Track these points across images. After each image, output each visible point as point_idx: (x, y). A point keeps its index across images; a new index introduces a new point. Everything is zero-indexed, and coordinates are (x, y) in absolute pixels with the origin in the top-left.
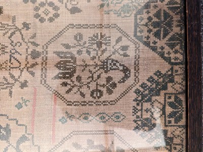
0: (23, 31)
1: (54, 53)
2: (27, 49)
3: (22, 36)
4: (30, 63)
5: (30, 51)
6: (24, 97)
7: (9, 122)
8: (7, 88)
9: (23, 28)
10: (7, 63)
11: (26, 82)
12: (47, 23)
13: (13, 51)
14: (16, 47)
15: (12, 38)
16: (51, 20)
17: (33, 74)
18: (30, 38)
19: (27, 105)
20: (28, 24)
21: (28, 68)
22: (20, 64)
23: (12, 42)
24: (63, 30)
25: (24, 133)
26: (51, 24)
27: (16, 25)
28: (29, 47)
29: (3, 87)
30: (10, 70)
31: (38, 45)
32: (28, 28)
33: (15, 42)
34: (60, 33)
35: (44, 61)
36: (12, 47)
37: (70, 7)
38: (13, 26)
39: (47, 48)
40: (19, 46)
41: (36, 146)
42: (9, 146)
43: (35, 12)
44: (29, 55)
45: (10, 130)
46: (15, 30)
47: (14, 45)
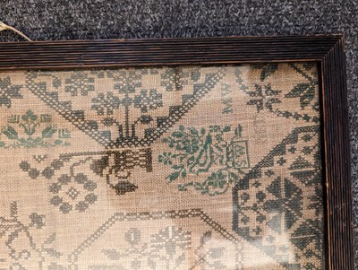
0: (33, 231)
2: (40, 263)
3: (31, 239)
9: (31, 225)
12: (74, 213)
14: (20, 261)
15: (14, 245)
16: (82, 207)
18: (46, 242)
20: (39, 217)
23: (13, 251)
24: (104, 225)
26: (83, 214)
27: (19, 219)
31: (60, 254)
32: (40, 225)
33: (18, 250)
34: (98, 230)
36: (14, 261)
37: (115, 181)
38: (14, 221)
40: (26, 258)
43: (53, 195)
46: (17, 228)
47: (17, 257)
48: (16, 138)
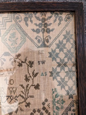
0: (24, 104)
3: (22, 103)
4: (4, 109)
9: (26, 103)
13: (12, 97)
14: (14, 99)
15: (20, 97)
20: (29, 106)
22: (4, 102)
27: (28, 99)
28: (15, 107)
32: (26, 106)
33: (18, 99)
36: (14, 97)
38: (28, 97)
43: (37, 110)
44: (10, 107)
46: (25, 98)
47: (15, 98)
48: (56, 97)
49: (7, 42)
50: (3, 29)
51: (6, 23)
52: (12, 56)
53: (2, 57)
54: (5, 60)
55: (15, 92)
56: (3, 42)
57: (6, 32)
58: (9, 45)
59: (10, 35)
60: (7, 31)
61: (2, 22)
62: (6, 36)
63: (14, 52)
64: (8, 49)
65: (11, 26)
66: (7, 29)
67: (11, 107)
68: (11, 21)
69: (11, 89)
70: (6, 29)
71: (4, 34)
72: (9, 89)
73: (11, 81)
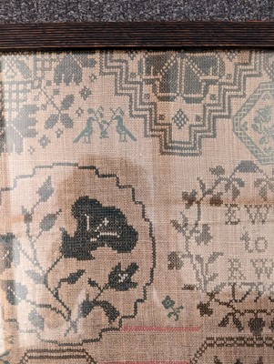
1: (261, 358)
4: (241, 319)
5: (262, 316)
6: (184, 311)
7: (140, 287)
8: (199, 280)
10: (240, 278)
11: (210, 313)
13: (261, 287)
17: (223, 323)
19: (169, 316)
21: (233, 314)
22: (240, 301)
25: (122, 313)
28: (269, 314)
29: (200, 274)
30: (230, 284)
35: (245, 343)
39: (268, 345)
41: (101, 335)
42: (100, 288)
44: (256, 314)
45: (126, 289)
49: (248, 132)
50: (236, 96)
51: (245, 80)
52: (262, 171)
53: (233, 174)
54: (242, 184)
55: (270, 273)
56: (237, 134)
57: (244, 106)
58: (253, 143)
59: (257, 115)
60: (247, 101)
61: (235, 76)
62: (244, 115)
63: (268, 160)
64: (252, 152)
65: (259, 87)
66: (248, 96)
67: (258, 314)
68: (260, 75)
69: (259, 265)
70: (244, 95)
71: (240, 110)
72: (254, 264)
73: (260, 241)
